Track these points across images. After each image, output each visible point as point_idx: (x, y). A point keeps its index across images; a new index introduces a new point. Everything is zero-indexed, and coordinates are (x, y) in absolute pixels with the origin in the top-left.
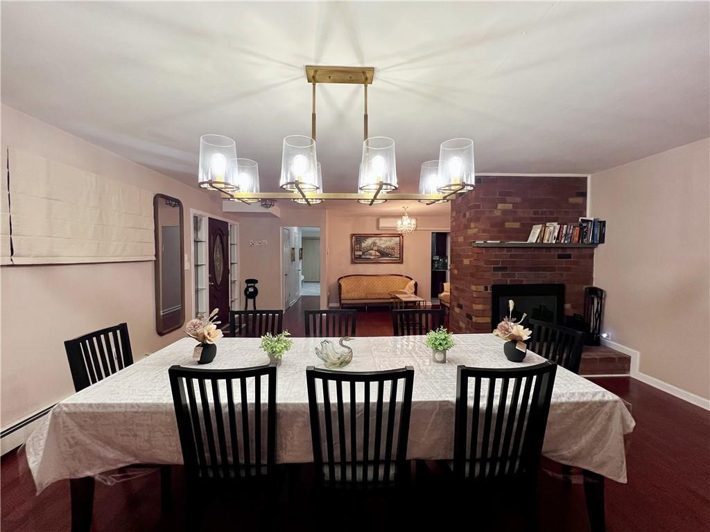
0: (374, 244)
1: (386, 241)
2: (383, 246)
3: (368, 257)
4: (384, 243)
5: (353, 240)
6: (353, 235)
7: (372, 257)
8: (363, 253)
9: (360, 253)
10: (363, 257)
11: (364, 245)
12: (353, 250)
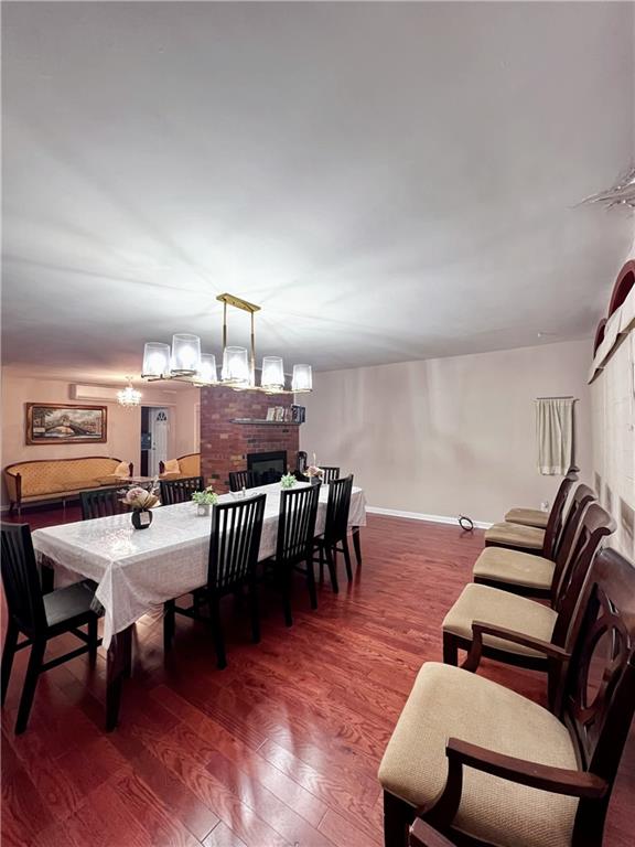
0: (65, 418)
1: (84, 414)
2: (79, 421)
3: (54, 435)
4: (79, 417)
5: (30, 411)
6: (28, 405)
7: (61, 436)
8: (47, 430)
9: (43, 430)
10: (47, 435)
11: (47, 419)
12: (29, 425)
